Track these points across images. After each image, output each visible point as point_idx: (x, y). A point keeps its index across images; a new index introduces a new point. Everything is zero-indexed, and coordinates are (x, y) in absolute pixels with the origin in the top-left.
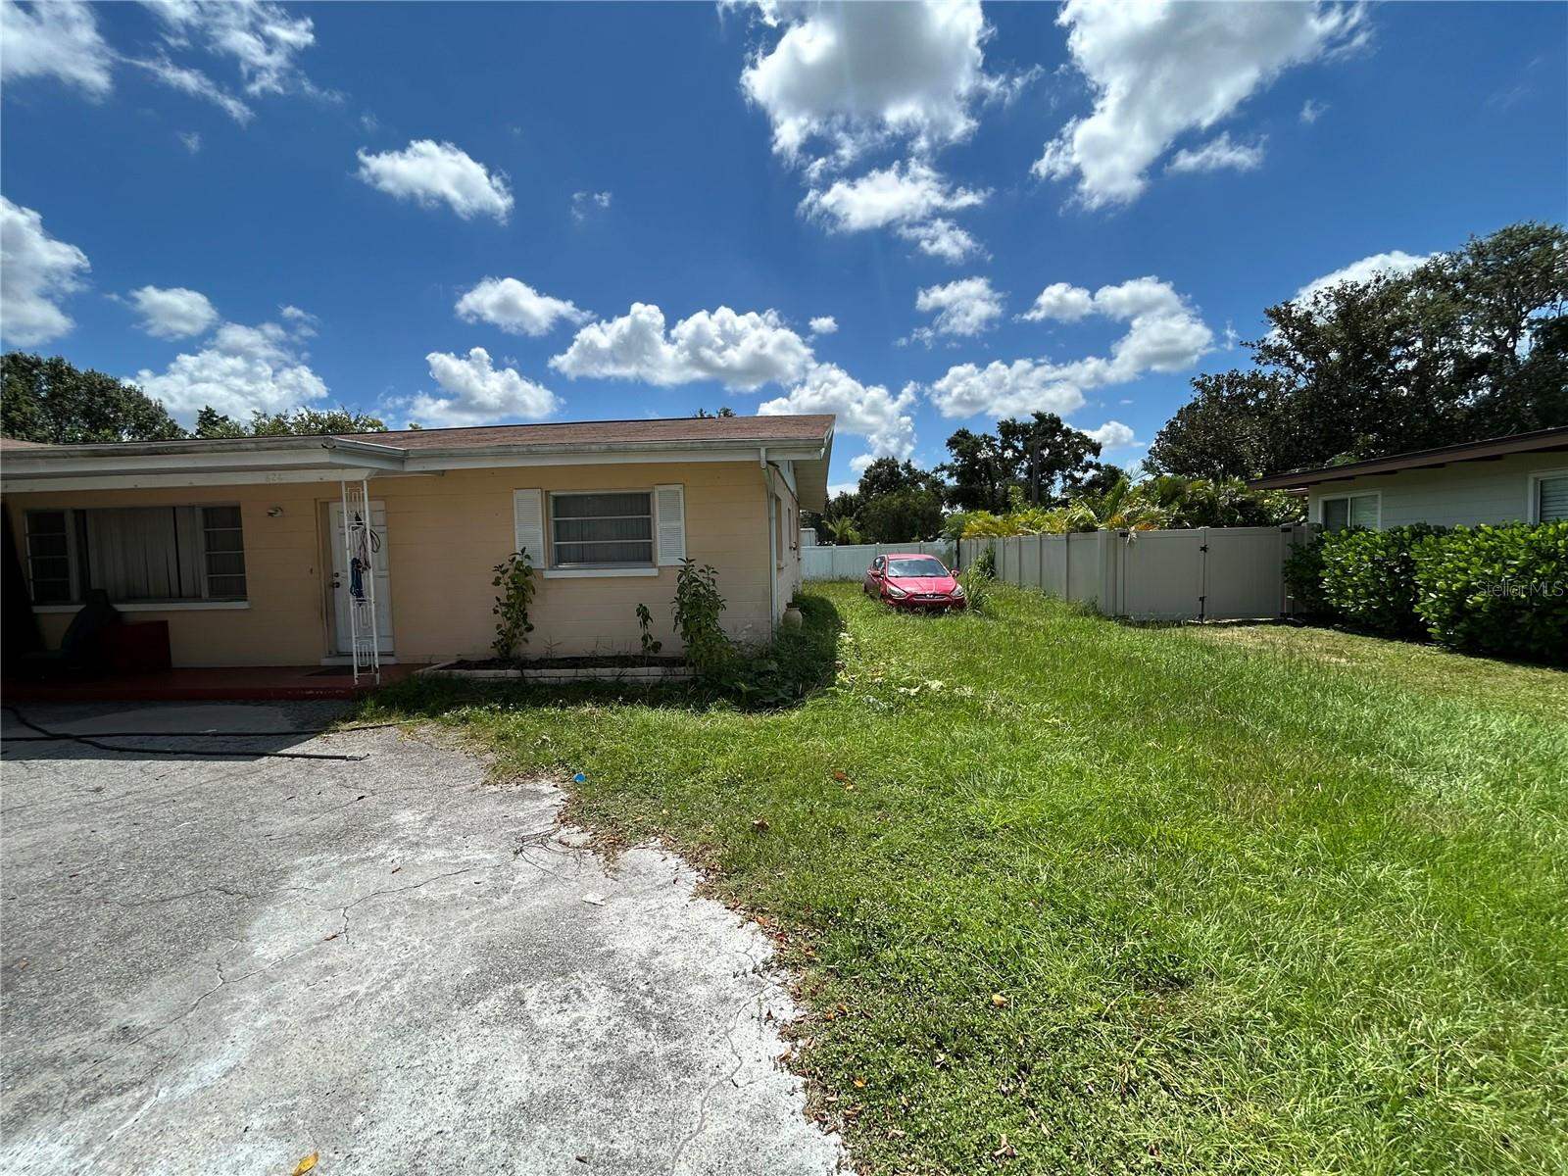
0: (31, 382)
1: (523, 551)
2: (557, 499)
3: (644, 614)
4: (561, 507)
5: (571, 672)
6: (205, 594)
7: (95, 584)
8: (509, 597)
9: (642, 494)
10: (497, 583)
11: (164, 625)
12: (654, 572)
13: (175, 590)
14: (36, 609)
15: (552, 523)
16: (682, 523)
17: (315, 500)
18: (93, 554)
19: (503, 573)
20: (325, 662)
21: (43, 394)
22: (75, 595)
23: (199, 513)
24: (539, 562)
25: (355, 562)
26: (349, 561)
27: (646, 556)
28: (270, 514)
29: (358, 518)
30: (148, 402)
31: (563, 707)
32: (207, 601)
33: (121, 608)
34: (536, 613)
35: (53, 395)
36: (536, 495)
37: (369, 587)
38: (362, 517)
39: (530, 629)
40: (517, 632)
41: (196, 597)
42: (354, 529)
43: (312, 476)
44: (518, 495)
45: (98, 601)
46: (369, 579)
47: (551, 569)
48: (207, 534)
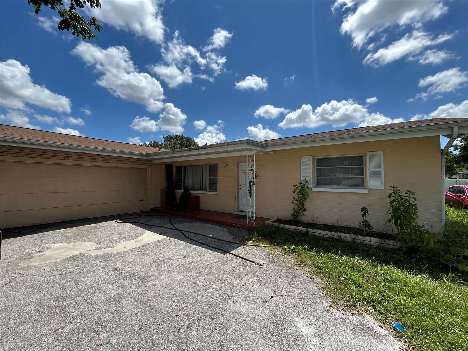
0: (178, 140)
1: (305, 180)
2: (318, 160)
3: (365, 211)
4: (320, 162)
5: (329, 233)
6: (208, 189)
7: (186, 186)
8: (299, 198)
9: (360, 157)
10: (294, 192)
11: (199, 197)
12: (366, 191)
13: (201, 188)
14: (176, 191)
15: (315, 169)
16: (382, 169)
17: (236, 162)
18: (186, 177)
19: (297, 188)
20: (236, 213)
21: (180, 143)
22: (182, 188)
23: (208, 166)
24: (310, 185)
25: (250, 182)
26: (248, 182)
27: (361, 184)
28: (225, 167)
29: (251, 167)
30: (196, 143)
31: (341, 256)
32: (208, 191)
33: (191, 192)
34: (308, 205)
35: (181, 143)
36: (310, 159)
37: (254, 191)
38: (253, 167)
39: (305, 210)
40: (301, 211)
41: (206, 190)
42: (250, 171)
43: (239, 154)
44: (303, 158)
45: (187, 189)
46: (254, 188)
47: (315, 187)
48: (209, 172)
